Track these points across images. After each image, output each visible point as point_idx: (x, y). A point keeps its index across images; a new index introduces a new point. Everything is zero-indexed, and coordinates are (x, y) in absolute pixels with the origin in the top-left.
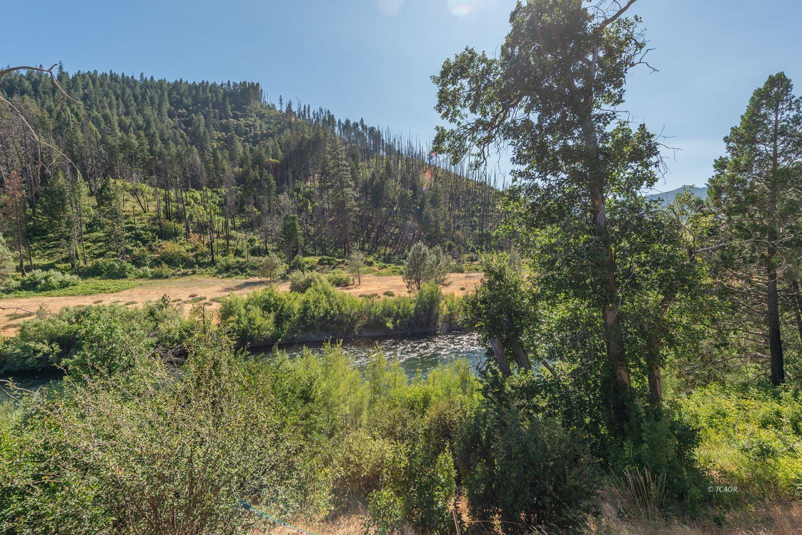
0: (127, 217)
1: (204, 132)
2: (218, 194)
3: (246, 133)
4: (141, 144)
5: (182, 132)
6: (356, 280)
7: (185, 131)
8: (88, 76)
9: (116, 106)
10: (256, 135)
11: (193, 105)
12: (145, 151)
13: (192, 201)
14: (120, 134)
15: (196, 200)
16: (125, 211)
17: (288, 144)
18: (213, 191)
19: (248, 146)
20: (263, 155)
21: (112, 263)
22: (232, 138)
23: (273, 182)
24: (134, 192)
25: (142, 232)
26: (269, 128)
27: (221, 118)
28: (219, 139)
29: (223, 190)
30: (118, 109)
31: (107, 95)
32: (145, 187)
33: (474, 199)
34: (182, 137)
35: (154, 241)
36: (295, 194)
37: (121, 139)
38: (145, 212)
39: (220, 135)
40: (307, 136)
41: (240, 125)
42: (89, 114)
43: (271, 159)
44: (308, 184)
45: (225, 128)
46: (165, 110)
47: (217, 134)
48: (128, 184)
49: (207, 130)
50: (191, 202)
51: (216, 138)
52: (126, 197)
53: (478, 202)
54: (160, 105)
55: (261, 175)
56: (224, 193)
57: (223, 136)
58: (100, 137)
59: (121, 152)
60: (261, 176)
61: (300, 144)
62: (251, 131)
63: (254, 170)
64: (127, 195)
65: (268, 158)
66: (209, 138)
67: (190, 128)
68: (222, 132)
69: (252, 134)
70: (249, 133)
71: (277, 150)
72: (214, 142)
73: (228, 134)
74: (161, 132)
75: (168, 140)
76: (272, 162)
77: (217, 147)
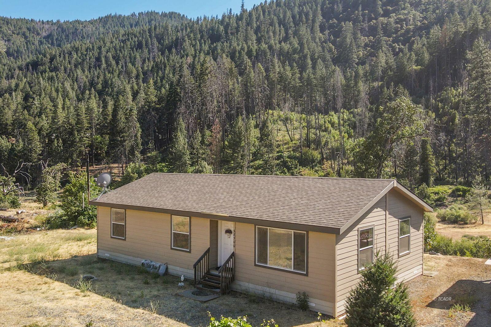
0: (279, 146)
1: (351, 42)
2: (354, 115)
3: (397, 31)
4: (293, 74)
5: (331, 45)
6: (479, 218)
7: (334, 43)
8: (260, 8)
9: (278, 33)
11: (344, 11)
12: (297, 80)
13: (330, 126)
14: (278, 70)
15: (333, 125)
16: (278, 141)
18: (350, 113)
20: (406, 63)
22: (379, 41)
24: (286, 120)
25: (288, 160)
26: (425, 18)
27: (370, 20)
28: (366, 45)
29: (359, 110)
30: (280, 35)
31: (272, 24)
32: (294, 116)
34: (330, 51)
35: (296, 168)
37: (279, 73)
38: (292, 141)
40: (462, 30)
41: (390, 23)
42: (259, 48)
43: (414, 67)
45: (373, 31)
46: (317, 25)
47: (363, 40)
48: (282, 113)
50: (328, 127)
51: (363, 45)
52: (279, 126)
54: (314, 21)
57: (370, 41)
58: (265, 75)
59: (279, 84)
61: (453, 40)
62: (402, 28)
63: (388, 88)
64: (280, 124)
65: (410, 66)
66: (355, 47)
67: (338, 39)
68: (370, 37)
69: (403, 31)
70: (400, 30)
71: (423, 53)
72: (360, 50)
73: (376, 37)
74: (313, 51)
75: (318, 59)
76: (415, 70)
77: (363, 55)
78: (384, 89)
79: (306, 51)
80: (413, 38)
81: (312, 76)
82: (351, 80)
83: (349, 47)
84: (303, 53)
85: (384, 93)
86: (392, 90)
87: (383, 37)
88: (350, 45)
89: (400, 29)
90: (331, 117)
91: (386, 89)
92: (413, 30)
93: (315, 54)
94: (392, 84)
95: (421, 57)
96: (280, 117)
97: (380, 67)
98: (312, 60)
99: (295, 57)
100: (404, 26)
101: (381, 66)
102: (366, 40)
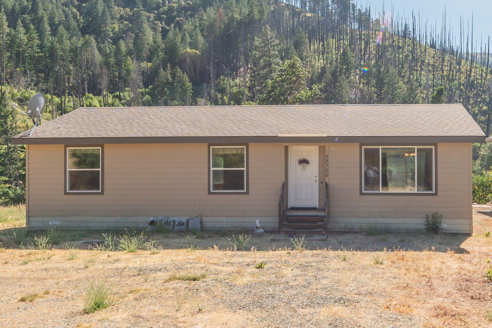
1: (104, 12)
2: (120, 100)
4: (30, 39)
5: (75, 10)
7: (79, 8)
10: (171, 9)
12: (35, 48)
14: (8, 30)
17: (211, 26)
18: (115, 97)
19: (160, 25)
20: (178, 44)
21: (6, 190)
22: (139, 16)
23: (189, 84)
28: (122, 18)
29: (126, 94)
33: (477, 95)
34: (75, 17)
36: (219, 96)
37: (9, 34)
39: (122, 12)
40: (237, 16)
43: (189, 50)
44: (237, 81)
47: (118, 10)
48: (15, 91)
49: (107, 9)
51: (118, 16)
53: (484, 99)
55: (174, 75)
56: (128, 98)
57: (126, 13)
60: (173, 78)
61: (228, 27)
63: (164, 70)
65: (184, 48)
66: (109, 17)
67: (84, 5)
68: (126, 8)
69: (166, 8)
70: (161, 7)
71: (197, 36)
72: (115, 23)
73: (133, 9)
74: (50, 13)
75: (59, 25)
76: (189, 53)
77: (119, 29)
78: (160, 70)
79: (41, 12)
80: (177, 18)
81: (58, 46)
82: (110, 57)
83: (101, 17)
84: (37, 14)
85: (160, 75)
86: (169, 72)
87: (143, 10)
88: (102, 14)
89: (161, 5)
90: (90, 100)
91: (162, 70)
92: (177, 9)
93: (54, 18)
94: (169, 65)
95: (194, 40)
96: (13, 95)
97: (146, 45)
98: (51, 25)
99: (25, 18)
100: (166, 3)
101: (148, 44)
102: (121, 12)
